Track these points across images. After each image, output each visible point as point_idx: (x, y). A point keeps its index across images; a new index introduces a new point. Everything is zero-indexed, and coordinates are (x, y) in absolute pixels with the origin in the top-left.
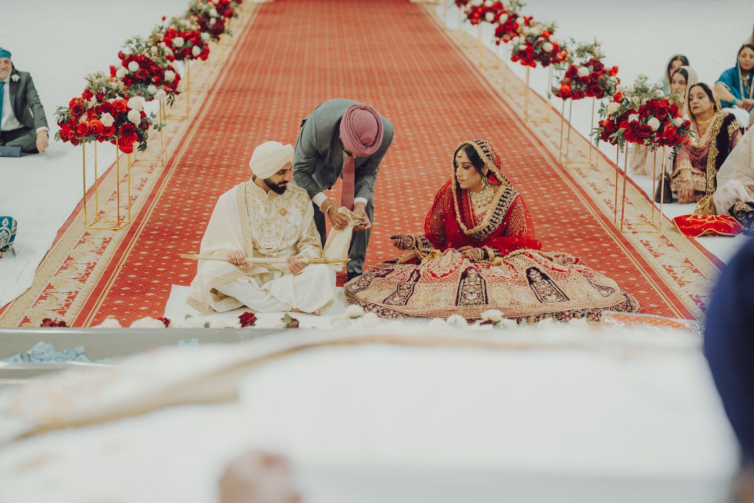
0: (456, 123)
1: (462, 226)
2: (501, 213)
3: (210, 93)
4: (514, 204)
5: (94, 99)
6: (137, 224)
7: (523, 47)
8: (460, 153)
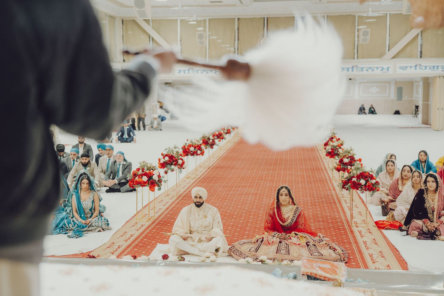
0: (303, 180)
2: (295, 216)
3: (209, 168)
5: (141, 171)
6: (157, 219)
7: (330, 151)
8: (284, 189)
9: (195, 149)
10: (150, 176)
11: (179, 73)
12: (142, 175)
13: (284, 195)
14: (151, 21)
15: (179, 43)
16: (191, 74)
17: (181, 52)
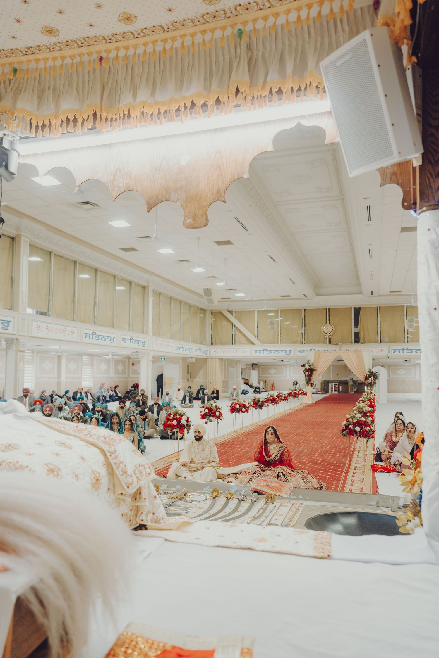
1: (266, 457)
4: (284, 450)
5: (172, 415)
8: (270, 429)
9: (240, 407)
10: (179, 420)
11: (255, 353)
12: (173, 419)
13: (270, 434)
14: (234, 312)
15: (256, 329)
16: (266, 354)
17: (258, 336)
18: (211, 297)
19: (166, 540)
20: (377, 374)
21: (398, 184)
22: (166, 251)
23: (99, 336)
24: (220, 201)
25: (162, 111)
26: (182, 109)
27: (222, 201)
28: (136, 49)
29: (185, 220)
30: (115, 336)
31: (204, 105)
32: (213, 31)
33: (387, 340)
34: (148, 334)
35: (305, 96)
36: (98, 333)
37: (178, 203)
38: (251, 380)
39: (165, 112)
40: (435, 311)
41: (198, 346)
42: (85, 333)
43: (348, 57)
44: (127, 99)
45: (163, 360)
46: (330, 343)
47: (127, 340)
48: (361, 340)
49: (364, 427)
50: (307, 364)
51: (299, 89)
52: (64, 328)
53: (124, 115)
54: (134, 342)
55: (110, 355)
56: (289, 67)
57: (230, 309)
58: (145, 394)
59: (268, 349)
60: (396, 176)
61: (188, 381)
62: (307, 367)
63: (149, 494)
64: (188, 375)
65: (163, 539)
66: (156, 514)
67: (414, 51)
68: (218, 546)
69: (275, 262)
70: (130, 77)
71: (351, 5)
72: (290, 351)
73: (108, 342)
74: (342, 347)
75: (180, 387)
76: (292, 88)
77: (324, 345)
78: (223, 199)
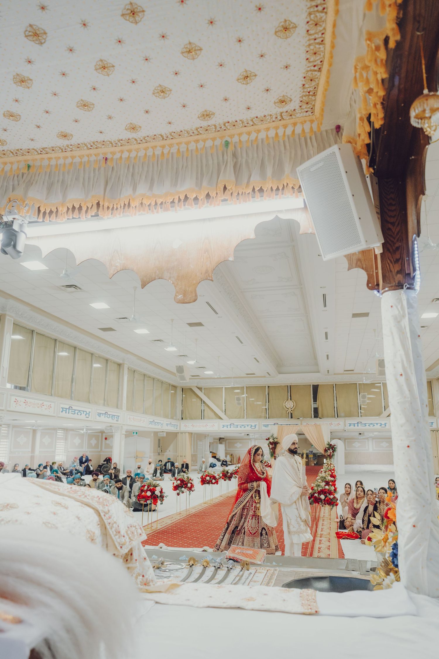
9: (210, 478)
10: (153, 491)
11: (223, 427)
12: (147, 491)
14: (203, 389)
15: (224, 405)
16: (233, 429)
17: (225, 411)
18: (183, 374)
19: (157, 603)
20: (335, 446)
21: (363, 268)
22: (142, 331)
23: (75, 410)
24: (208, 280)
25: (159, 203)
26: (176, 201)
27: (210, 280)
28: (138, 152)
29: (176, 295)
30: (90, 410)
31: (196, 199)
32: (204, 141)
33: (343, 414)
34: (122, 409)
35: (282, 194)
36: (74, 408)
37: (170, 281)
38: (218, 454)
39: (162, 203)
40: (401, 377)
41: (168, 421)
42: (62, 408)
43: (321, 164)
44: (127, 192)
45: (135, 434)
46: (292, 417)
47: (102, 414)
48: (320, 415)
49: (328, 495)
50: (271, 438)
51: (278, 189)
52: (41, 402)
53: (125, 205)
54: (108, 417)
55: (85, 430)
56: (269, 172)
57: (199, 386)
58: (118, 467)
59: (235, 424)
60: (361, 262)
61: (159, 454)
62: (271, 440)
63: (139, 556)
64: (159, 448)
65: (153, 602)
66: (146, 577)
67: (371, 164)
68: (209, 607)
69: (242, 343)
70: (131, 174)
71: (319, 127)
72: (255, 425)
73: (83, 416)
74: (303, 422)
75: (151, 460)
76: (272, 188)
77: (287, 419)
78: (211, 278)
